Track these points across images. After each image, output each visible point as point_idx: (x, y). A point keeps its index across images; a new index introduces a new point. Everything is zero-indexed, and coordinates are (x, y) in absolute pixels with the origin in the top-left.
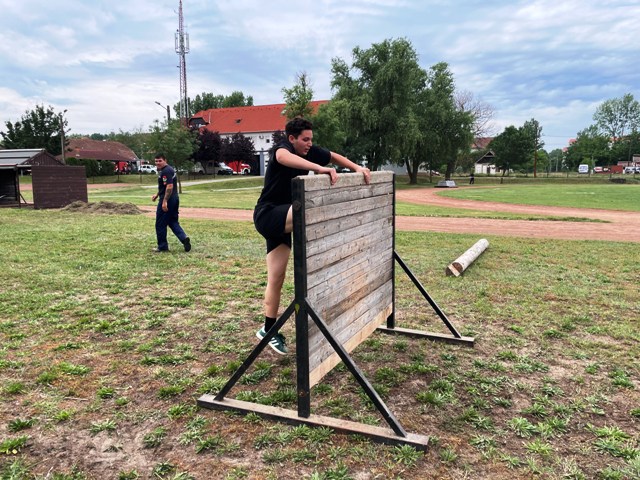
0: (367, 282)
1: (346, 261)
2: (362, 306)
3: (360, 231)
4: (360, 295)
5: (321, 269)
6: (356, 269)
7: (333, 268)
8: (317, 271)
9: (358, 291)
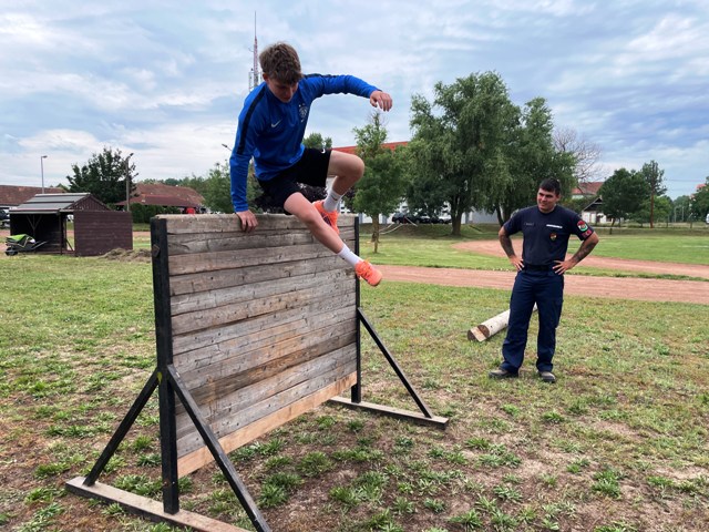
0: (303, 346)
1: (259, 320)
2: (292, 375)
3: (289, 284)
4: (288, 362)
5: (204, 330)
6: (279, 331)
7: (231, 329)
8: (197, 331)
9: (286, 357)
